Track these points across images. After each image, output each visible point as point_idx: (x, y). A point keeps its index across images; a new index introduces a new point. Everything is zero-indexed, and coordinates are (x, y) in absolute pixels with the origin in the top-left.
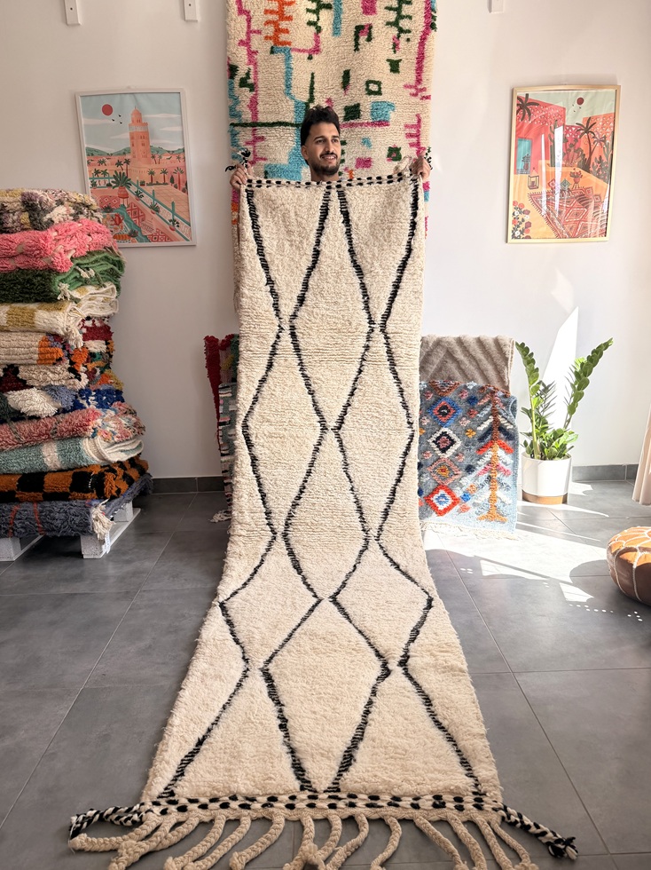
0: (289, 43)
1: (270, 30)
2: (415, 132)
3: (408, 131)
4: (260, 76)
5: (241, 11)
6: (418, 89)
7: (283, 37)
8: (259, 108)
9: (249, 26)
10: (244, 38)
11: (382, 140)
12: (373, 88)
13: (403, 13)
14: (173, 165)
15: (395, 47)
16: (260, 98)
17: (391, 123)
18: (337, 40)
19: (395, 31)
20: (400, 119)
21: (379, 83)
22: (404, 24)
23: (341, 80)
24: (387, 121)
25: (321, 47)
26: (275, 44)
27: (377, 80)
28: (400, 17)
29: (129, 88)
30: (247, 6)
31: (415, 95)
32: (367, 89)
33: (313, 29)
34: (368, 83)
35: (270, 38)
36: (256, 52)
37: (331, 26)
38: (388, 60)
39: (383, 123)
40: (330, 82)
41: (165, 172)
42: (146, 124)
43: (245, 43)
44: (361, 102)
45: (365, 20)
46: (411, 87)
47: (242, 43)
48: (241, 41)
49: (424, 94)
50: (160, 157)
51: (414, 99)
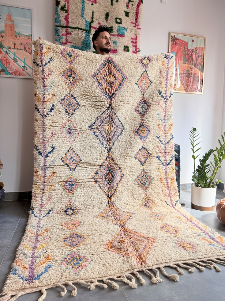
2: (135, 41)
3: (132, 40)
4: (70, 7)
6: (136, 24)
8: (69, 20)
11: (122, 42)
12: (118, 21)
14: (26, 41)
15: (127, 7)
16: (70, 16)
17: (125, 36)
19: (127, 1)
20: (129, 35)
21: (121, 19)
23: (105, 16)
24: (124, 35)
25: (97, 1)
29: (6, 3)
32: (116, 21)
34: (116, 19)
38: (125, 11)
39: (122, 35)
40: (100, 16)
41: (21, 44)
42: (13, 21)
44: (113, 26)
46: (133, 23)
49: (138, 27)
50: (20, 37)
51: (134, 28)
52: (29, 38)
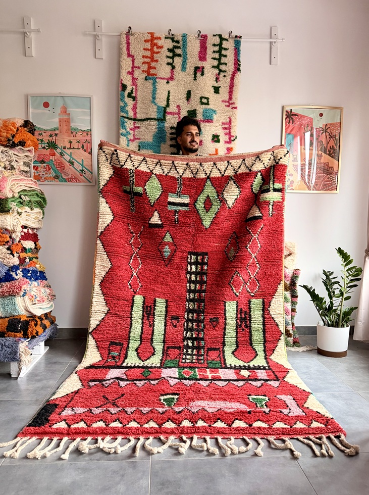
0: (156, 75)
1: (145, 67)
2: (228, 126)
3: (224, 126)
4: (138, 93)
5: (129, 55)
6: (230, 103)
7: (152, 71)
8: (137, 111)
9: (133, 64)
10: (131, 70)
11: (208, 130)
12: (204, 101)
13: (222, 62)
14: (84, 138)
15: (217, 79)
16: (138, 105)
17: (214, 121)
18: (184, 73)
19: (217, 71)
20: (219, 119)
21: (207, 99)
22: (222, 67)
23: (186, 96)
24: (212, 120)
25: (175, 77)
26: (148, 75)
27: (206, 97)
28: (220, 63)
29: (60, 93)
30: (132, 52)
31: (229, 106)
32: (201, 101)
33: (170, 67)
34: (201, 98)
35: (145, 72)
36: (137, 79)
37: (181, 66)
38: (213, 87)
39: (210, 120)
40: (179, 96)
41: (78, 142)
42: (69, 114)
43: (131, 73)
44: (197, 108)
45: (200, 64)
46: (226, 102)
47: (129, 73)
48: (129, 72)
49: (233, 106)
50: (76, 133)
51: (227, 108)
52: (87, 134)
